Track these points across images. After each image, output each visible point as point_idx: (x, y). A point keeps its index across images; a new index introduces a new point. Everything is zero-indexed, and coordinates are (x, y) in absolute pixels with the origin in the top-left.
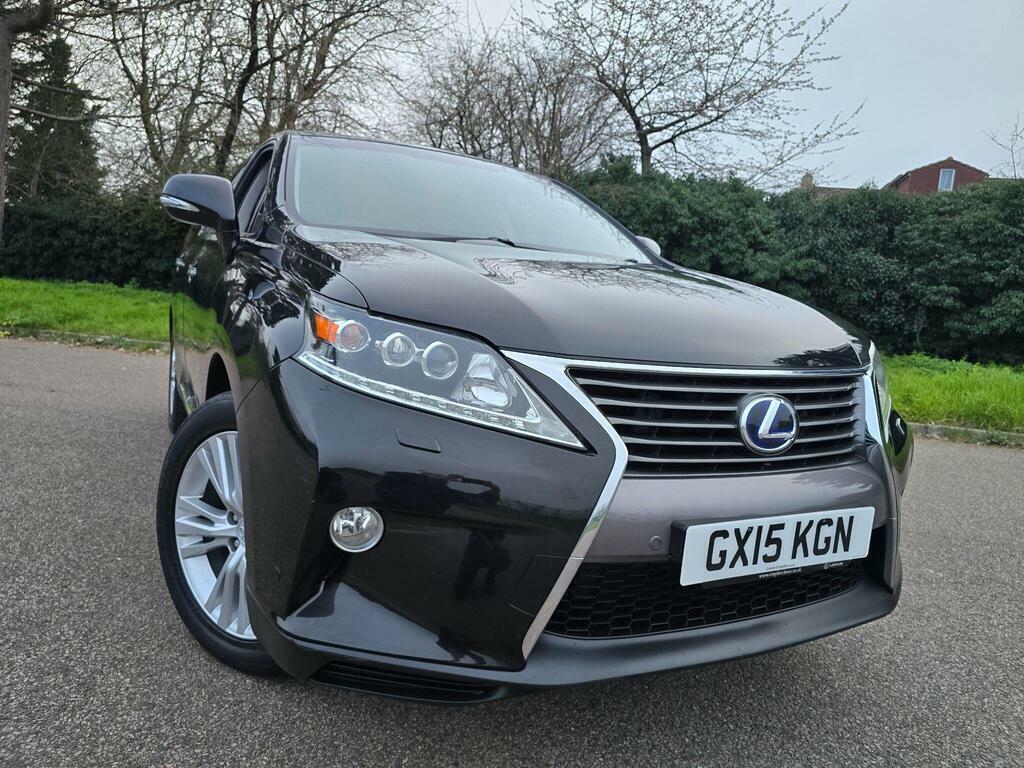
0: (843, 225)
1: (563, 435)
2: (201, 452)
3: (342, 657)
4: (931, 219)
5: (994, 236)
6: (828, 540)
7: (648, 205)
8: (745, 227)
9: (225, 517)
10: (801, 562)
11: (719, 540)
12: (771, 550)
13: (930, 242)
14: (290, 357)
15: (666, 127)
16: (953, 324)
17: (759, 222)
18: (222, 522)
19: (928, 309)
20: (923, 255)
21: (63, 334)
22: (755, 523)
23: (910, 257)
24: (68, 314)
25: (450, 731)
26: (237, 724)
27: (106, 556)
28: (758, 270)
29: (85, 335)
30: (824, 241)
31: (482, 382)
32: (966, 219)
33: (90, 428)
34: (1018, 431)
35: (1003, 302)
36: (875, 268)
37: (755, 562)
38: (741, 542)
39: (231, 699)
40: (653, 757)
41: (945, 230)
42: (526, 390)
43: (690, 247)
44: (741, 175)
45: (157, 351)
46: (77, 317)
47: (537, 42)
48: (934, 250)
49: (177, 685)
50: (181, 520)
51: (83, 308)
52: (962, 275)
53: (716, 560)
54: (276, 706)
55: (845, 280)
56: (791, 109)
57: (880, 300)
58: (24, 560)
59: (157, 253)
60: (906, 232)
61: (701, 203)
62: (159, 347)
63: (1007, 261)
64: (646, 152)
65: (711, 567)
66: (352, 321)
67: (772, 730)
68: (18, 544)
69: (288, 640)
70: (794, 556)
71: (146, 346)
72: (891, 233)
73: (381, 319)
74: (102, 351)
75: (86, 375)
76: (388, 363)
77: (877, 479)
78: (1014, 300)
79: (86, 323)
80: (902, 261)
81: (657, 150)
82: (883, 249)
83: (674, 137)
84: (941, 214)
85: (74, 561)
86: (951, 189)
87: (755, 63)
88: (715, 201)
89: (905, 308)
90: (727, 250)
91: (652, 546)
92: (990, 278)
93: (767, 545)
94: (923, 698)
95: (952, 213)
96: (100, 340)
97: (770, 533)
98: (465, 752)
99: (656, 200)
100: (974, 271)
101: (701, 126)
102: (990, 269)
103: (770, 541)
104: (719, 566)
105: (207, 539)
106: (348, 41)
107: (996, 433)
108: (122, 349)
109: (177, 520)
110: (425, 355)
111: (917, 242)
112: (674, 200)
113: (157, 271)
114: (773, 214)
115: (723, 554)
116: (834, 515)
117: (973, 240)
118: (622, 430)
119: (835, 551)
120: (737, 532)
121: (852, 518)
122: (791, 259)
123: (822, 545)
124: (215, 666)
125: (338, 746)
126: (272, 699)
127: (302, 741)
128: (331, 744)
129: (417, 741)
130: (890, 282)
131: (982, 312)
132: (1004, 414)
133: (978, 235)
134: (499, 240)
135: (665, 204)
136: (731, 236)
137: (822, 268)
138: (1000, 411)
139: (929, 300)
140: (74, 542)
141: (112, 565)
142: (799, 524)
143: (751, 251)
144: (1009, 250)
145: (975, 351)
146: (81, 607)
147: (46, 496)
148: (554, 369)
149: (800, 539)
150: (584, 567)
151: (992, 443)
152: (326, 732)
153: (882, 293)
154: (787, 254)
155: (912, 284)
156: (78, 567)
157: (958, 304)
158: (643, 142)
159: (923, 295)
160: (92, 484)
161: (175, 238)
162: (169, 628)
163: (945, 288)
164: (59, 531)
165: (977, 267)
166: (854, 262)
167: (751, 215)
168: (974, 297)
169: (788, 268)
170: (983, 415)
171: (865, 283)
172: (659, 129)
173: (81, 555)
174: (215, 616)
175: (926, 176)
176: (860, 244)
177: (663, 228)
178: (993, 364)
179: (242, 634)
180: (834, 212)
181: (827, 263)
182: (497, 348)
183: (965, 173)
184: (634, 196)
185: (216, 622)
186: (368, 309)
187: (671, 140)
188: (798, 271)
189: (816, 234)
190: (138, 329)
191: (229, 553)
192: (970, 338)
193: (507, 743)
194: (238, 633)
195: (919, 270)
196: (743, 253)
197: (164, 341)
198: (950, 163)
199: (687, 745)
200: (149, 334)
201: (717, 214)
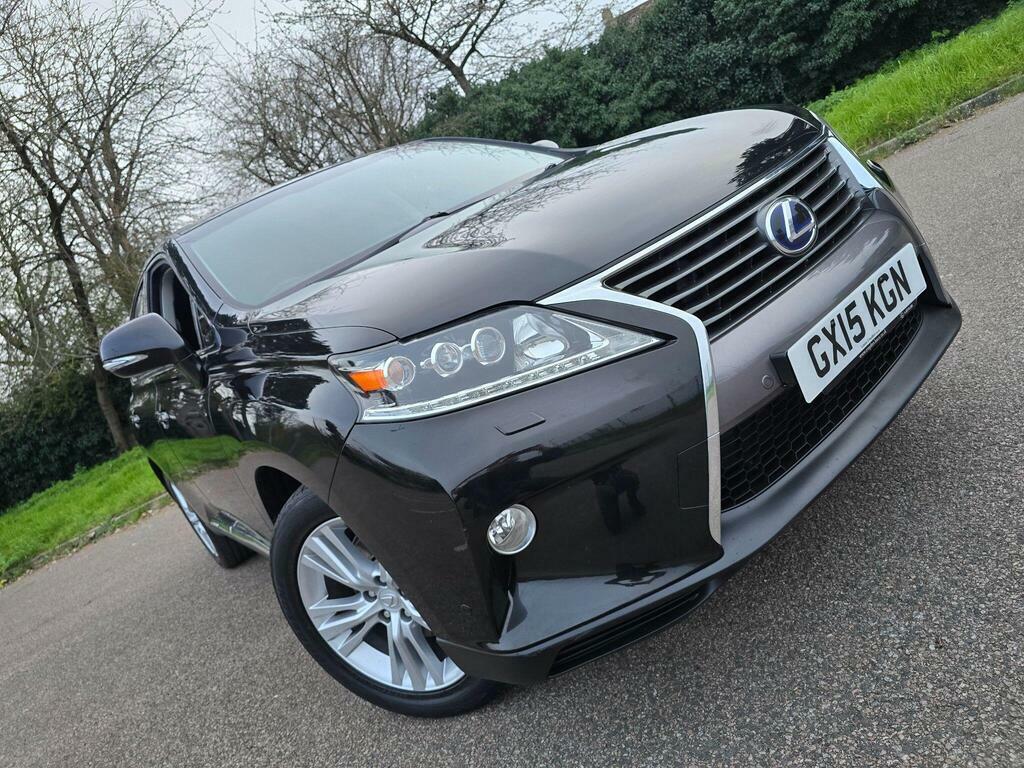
0: (667, 35)
1: (637, 342)
2: (305, 559)
3: (568, 640)
6: (892, 293)
7: (491, 120)
8: (585, 88)
9: (362, 599)
10: (883, 324)
11: (815, 347)
12: (856, 330)
13: (748, 5)
14: (355, 424)
15: (461, 40)
16: (807, 66)
17: (594, 77)
18: (362, 605)
19: (778, 66)
20: (748, 20)
21: (54, 551)
22: (832, 315)
23: (738, 29)
24: (46, 531)
25: (671, 647)
26: (495, 755)
27: (263, 701)
28: (618, 120)
29: (75, 539)
30: (659, 60)
31: (532, 342)
33: (151, 610)
34: (921, 122)
35: (837, 21)
36: (715, 57)
37: (850, 348)
38: (832, 338)
39: (472, 740)
40: (847, 560)
42: (576, 322)
44: (554, 43)
45: (150, 511)
46: (56, 528)
47: (300, 30)
48: (755, 11)
49: (418, 759)
50: (322, 627)
51: (55, 517)
52: (791, 18)
53: (822, 365)
54: (513, 722)
55: (696, 83)
57: (735, 82)
58: (196, 750)
59: (82, 430)
60: (722, 9)
61: (536, 90)
62: (149, 507)
64: (458, 73)
65: (821, 373)
66: (391, 359)
67: (921, 478)
68: (178, 741)
69: (513, 658)
70: (875, 324)
71: (137, 514)
72: (710, 18)
73: (416, 341)
74: (100, 543)
75: (107, 571)
76: (445, 375)
77: (892, 219)
78: (846, 14)
79: (68, 529)
80: (734, 37)
81: (466, 65)
82: (712, 36)
83: (474, 45)
85: (239, 723)
88: (545, 81)
89: (759, 76)
90: (584, 118)
91: (765, 387)
92: (815, 7)
93: (851, 328)
94: (1015, 379)
96: (92, 535)
97: (848, 316)
98: (697, 653)
99: (495, 110)
100: (799, 9)
101: (491, 20)
103: (852, 323)
104: (827, 368)
105: (356, 629)
106: (125, 133)
107: (905, 134)
108: (118, 530)
109: (319, 630)
110: (473, 348)
111: (737, 12)
112: (511, 101)
113: (93, 446)
114: (602, 62)
115: (824, 356)
116: (884, 269)
118: (682, 305)
119: (902, 299)
120: (824, 331)
121: (899, 262)
122: (641, 92)
123: (890, 301)
124: (435, 725)
125: (591, 719)
126: (504, 718)
127: (558, 733)
128: (585, 720)
129: (651, 671)
130: (734, 62)
131: (825, 40)
132: (902, 115)
134: (432, 217)
135: (505, 110)
136: (578, 104)
137: (671, 84)
138: (896, 114)
139: (775, 57)
140: (225, 708)
141: (275, 705)
142: (864, 293)
143: (603, 106)
145: (838, 78)
146: (280, 754)
147: (165, 688)
148: (591, 290)
149: (872, 306)
150: (724, 439)
151: (907, 145)
152: (572, 714)
153: (733, 75)
154: (635, 90)
155: (754, 52)
156: (248, 725)
157: (801, 46)
158: (450, 66)
159: (768, 56)
160: (196, 654)
161: (88, 406)
162: (369, 721)
163: (783, 38)
164: (203, 707)
166: (694, 62)
167: (584, 75)
168: (811, 31)
169: (643, 102)
170: (885, 126)
171: (715, 75)
172: (457, 45)
173: (241, 714)
174: (407, 684)
176: (689, 44)
178: (859, 80)
179: (442, 683)
180: (652, 29)
181: (672, 77)
182: (532, 303)
184: (474, 119)
185: (412, 689)
186: (397, 339)
187: (473, 49)
188: (652, 100)
189: (649, 56)
190: (119, 504)
191: (385, 627)
192: (827, 69)
193: (723, 625)
194: (437, 685)
195: (753, 36)
196: (597, 112)
197: (150, 499)
199: (865, 534)
200: (132, 502)
201: (555, 91)
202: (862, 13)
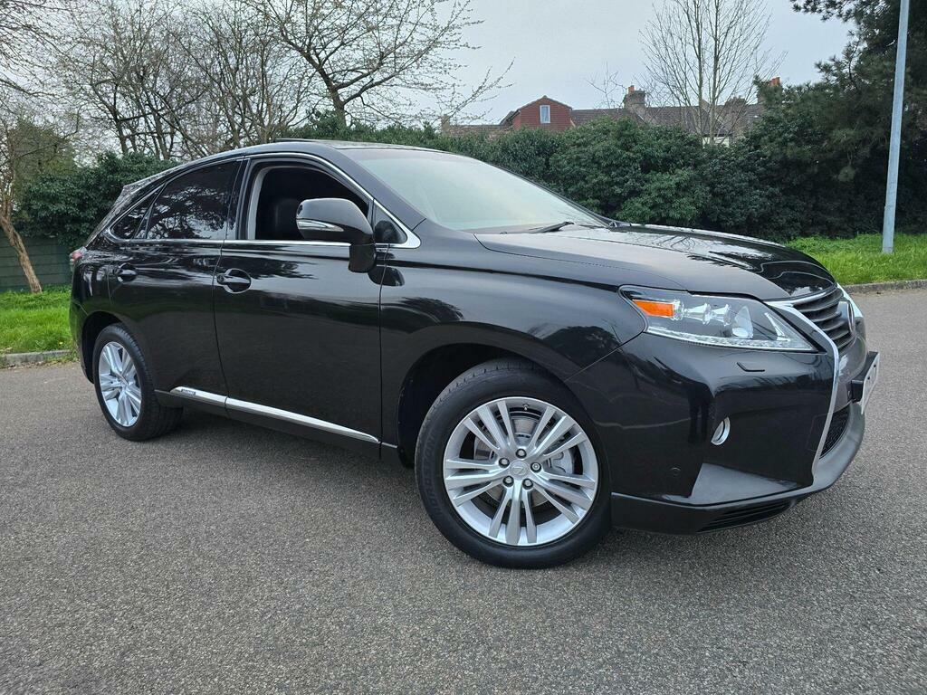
0: (515, 160)
4: (573, 150)
5: (616, 159)
9: (497, 463)
13: (576, 167)
14: (643, 331)
15: (352, 82)
18: (493, 468)
20: (572, 177)
23: (563, 180)
32: (598, 148)
41: (584, 157)
48: (579, 173)
50: (447, 478)
52: (600, 190)
56: (455, 65)
60: (558, 161)
63: (627, 177)
64: (340, 106)
66: (681, 301)
72: (547, 164)
73: (697, 296)
78: (636, 204)
81: (349, 104)
82: (542, 176)
83: (360, 92)
84: (579, 145)
86: (549, 121)
87: (417, 25)
92: (618, 190)
95: (585, 144)
100: (608, 186)
101: (384, 81)
102: (617, 183)
111: (567, 168)
117: (604, 164)
133: (606, 160)
144: (627, 168)
148: (787, 306)
158: (336, 99)
163: (590, 201)
165: (610, 184)
172: (347, 85)
174: (502, 539)
179: (535, 542)
182: (762, 301)
186: (688, 290)
187: (359, 95)
191: (504, 490)
194: (530, 542)
198: (545, 101)
202: (646, 209)
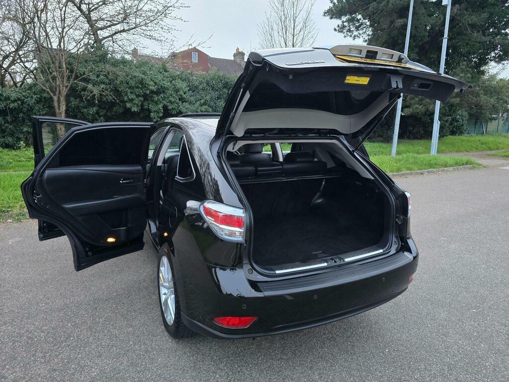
8: (177, 91)
15: (106, 28)
30: (209, 98)
43: (153, 101)
86: (197, 62)
90: (170, 101)
122: (198, 106)
135: (142, 79)
136: (171, 95)
137: (210, 110)
143: (181, 102)
172: (102, 29)
175: (187, 54)
177: (141, 91)
181: (211, 107)
183: (202, 56)
189: (204, 94)
196: (177, 103)
198: (195, 50)
201: (164, 84)
